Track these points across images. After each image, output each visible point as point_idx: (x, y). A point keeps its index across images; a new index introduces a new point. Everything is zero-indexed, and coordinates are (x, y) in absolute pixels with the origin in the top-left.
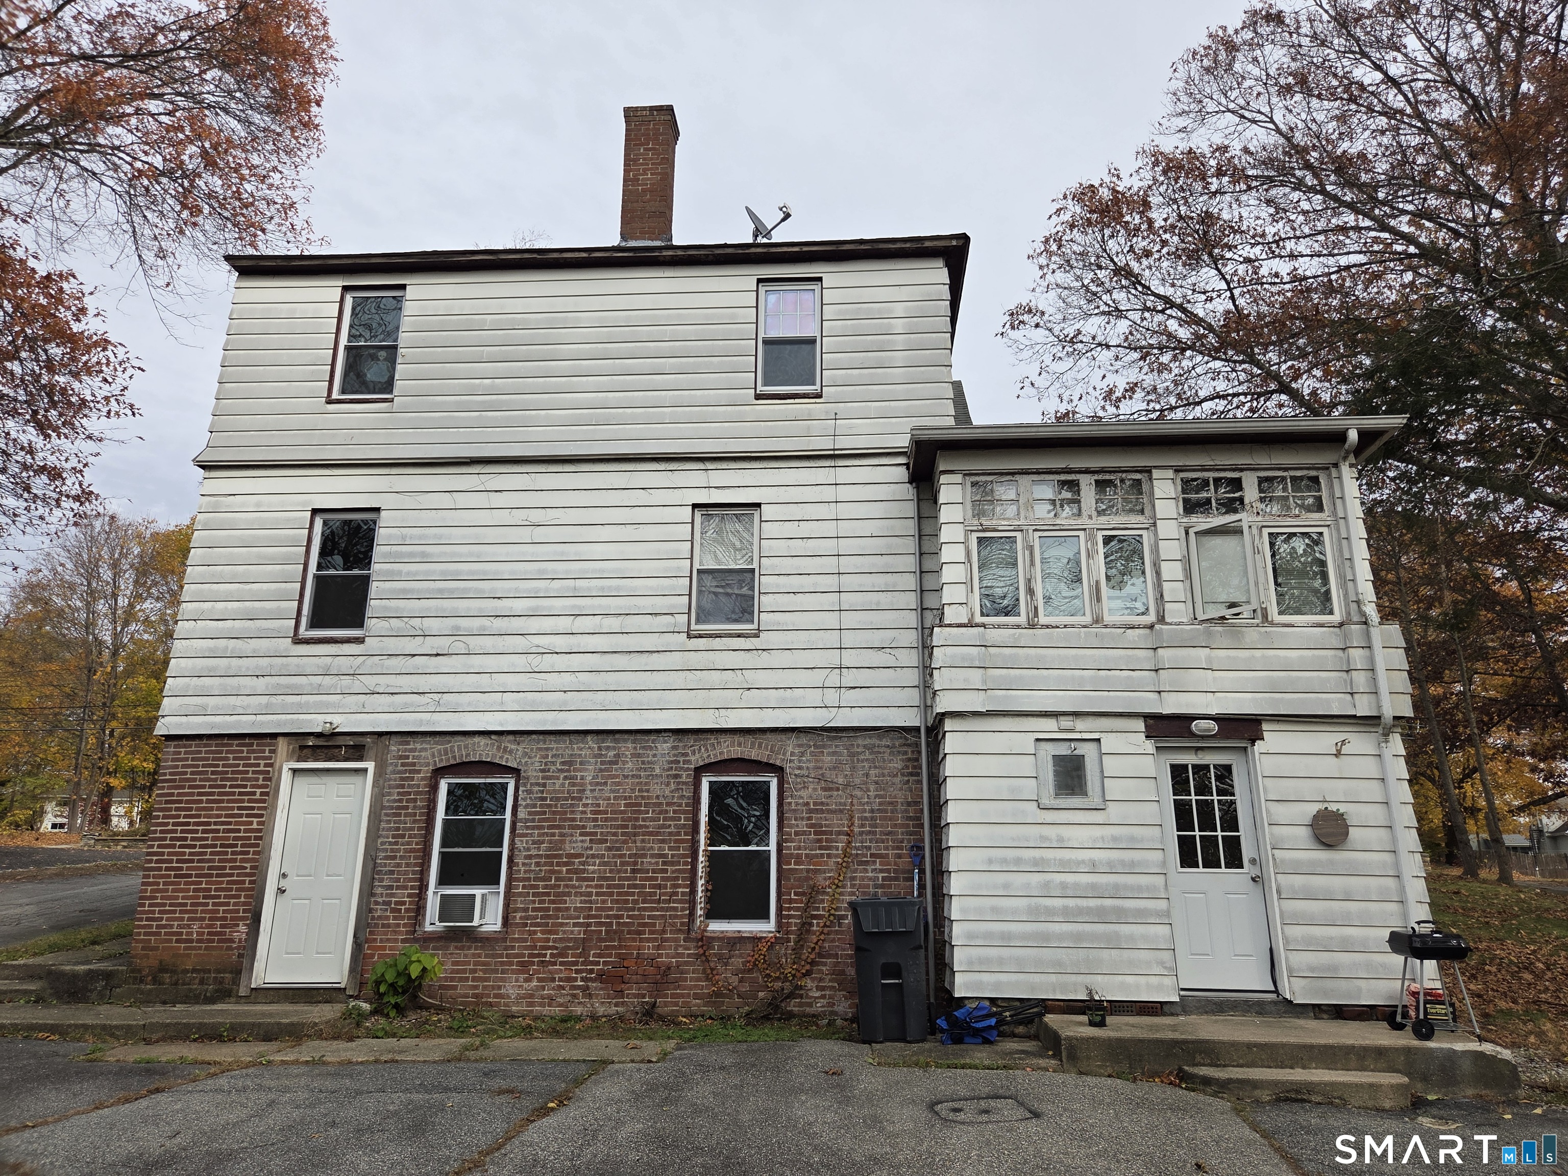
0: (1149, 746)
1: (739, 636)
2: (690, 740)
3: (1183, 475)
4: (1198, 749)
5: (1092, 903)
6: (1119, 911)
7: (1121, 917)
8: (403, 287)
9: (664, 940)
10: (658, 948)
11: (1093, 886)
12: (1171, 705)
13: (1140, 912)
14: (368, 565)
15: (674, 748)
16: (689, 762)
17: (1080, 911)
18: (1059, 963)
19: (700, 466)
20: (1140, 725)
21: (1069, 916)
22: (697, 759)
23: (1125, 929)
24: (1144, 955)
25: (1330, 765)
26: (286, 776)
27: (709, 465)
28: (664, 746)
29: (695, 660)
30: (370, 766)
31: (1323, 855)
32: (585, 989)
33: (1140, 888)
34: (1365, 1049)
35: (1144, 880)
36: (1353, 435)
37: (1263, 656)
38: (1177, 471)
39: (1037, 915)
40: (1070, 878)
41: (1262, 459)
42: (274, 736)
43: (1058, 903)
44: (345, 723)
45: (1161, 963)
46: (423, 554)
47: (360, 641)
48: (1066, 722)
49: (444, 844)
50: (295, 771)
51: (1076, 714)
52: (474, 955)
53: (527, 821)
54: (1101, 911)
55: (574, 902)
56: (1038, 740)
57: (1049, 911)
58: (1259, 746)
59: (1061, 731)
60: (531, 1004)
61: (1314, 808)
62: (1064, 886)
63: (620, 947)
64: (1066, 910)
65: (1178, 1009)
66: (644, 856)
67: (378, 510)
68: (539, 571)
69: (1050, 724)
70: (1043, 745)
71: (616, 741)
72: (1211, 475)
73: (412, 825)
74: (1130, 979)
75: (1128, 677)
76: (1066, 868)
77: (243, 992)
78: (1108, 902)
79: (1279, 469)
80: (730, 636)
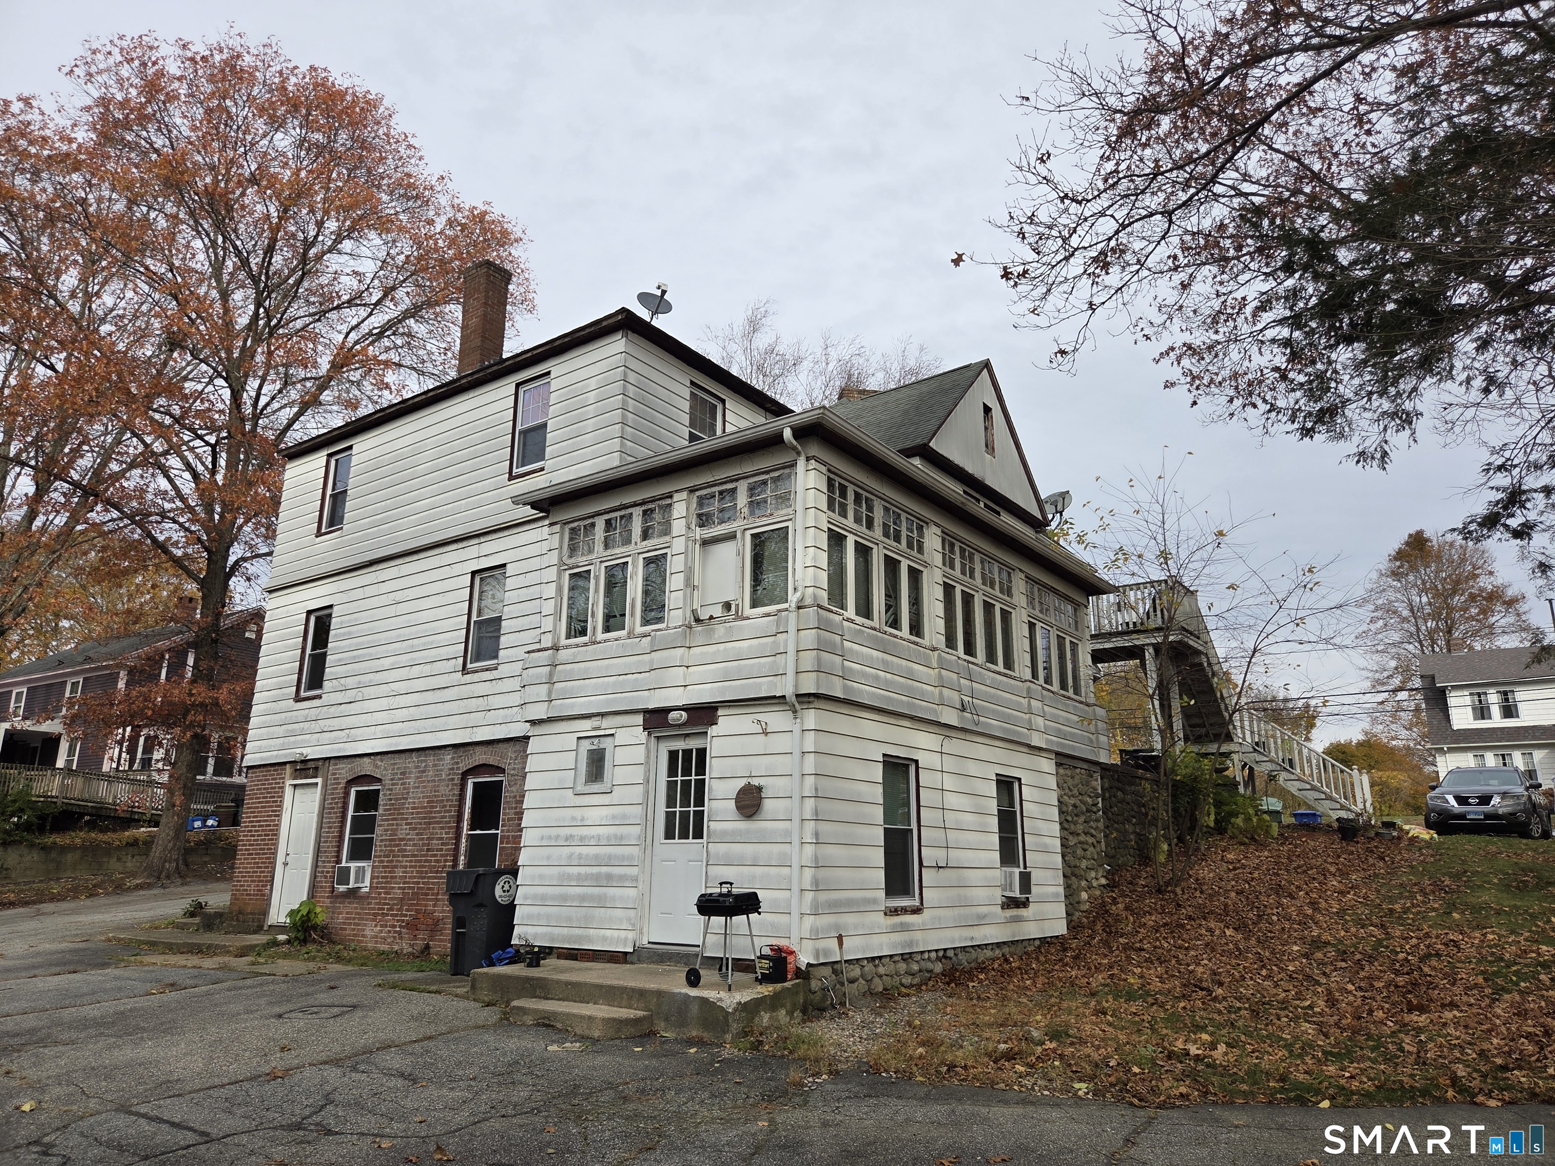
0: (643, 736)
1: (487, 670)
2: (461, 751)
3: (698, 493)
4: (687, 735)
5: (595, 870)
6: (609, 877)
7: (609, 880)
8: (350, 447)
9: (437, 900)
10: (434, 906)
11: (597, 856)
12: (656, 701)
13: (622, 878)
14: (326, 646)
15: (453, 758)
16: (458, 768)
17: (587, 877)
18: (569, 919)
19: (476, 541)
20: (639, 719)
21: (581, 880)
22: (464, 766)
23: (611, 891)
24: (619, 913)
25: (758, 743)
26: (288, 791)
27: (482, 539)
28: (448, 757)
29: (465, 691)
30: (319, 780)
31: (743, 825)
32: (400, 933)
33: (623, 858)
34: (633, 990)
35: (626, 851)
36: (787, 434)
37: (725, 650)
38: (692, 490)
39: (564, 881)
40: (584, 850)
41: (748, 468)
42: (285, 763)
43: (575, 870)
44: (313, 753)
45: (629, 920)
46: (349, 633)
47: (319, 697)
48: (595, 722)
49: (351, 834)
50: (295, 786)
51: (602, 715)
52: (356, 908)
53: (383, 815)
54: (598, 877)
55: (399, 873)
56: (579, 738)
57: (569, 877)
58: (713, 731)
59: (595, 729)
60: (376, 942)
61: (741, 783)
62: (580, 856)
63: (417, 905)
64: (579, 877)
65: (635, 958)
66: (432, 839)
67: (331, 606)
68: (398, 636)
69: (586, 724)
70: (583, 742)
71: (426, 756)
72: (716, 489)
73: (335, 818)
74: (608, 933)
75: (636, 679)
76: (583, 841)
77: (266, 928)
78: (604, 870)
79: (763, 473)
80: (483, 671)
